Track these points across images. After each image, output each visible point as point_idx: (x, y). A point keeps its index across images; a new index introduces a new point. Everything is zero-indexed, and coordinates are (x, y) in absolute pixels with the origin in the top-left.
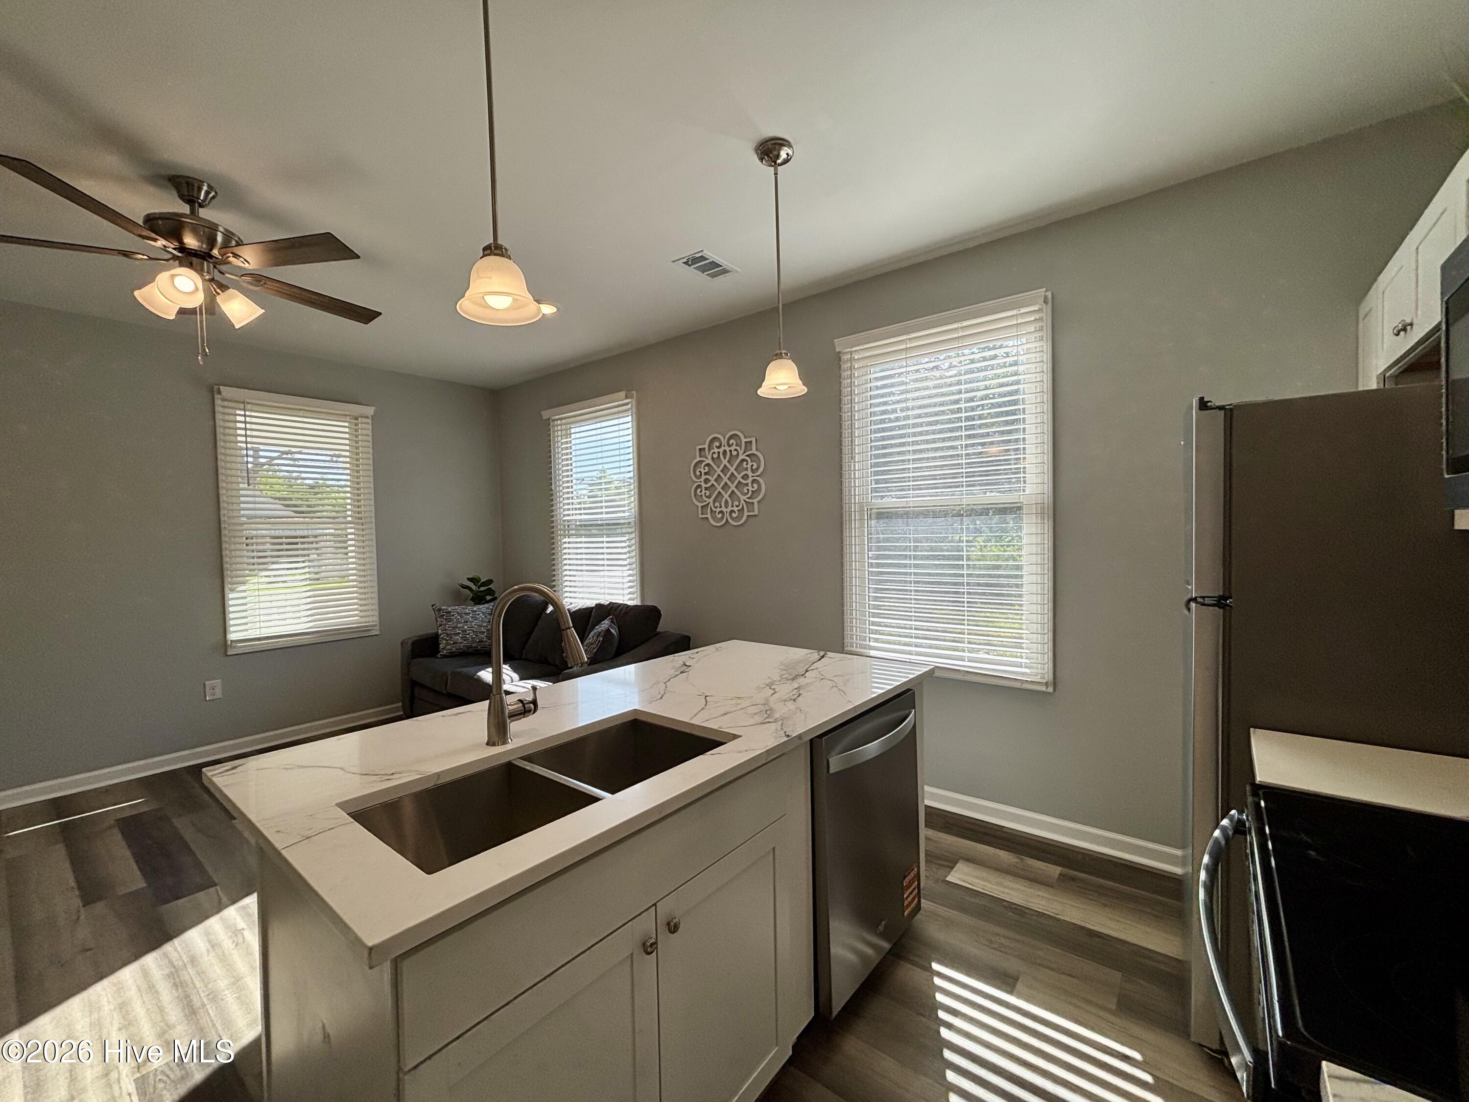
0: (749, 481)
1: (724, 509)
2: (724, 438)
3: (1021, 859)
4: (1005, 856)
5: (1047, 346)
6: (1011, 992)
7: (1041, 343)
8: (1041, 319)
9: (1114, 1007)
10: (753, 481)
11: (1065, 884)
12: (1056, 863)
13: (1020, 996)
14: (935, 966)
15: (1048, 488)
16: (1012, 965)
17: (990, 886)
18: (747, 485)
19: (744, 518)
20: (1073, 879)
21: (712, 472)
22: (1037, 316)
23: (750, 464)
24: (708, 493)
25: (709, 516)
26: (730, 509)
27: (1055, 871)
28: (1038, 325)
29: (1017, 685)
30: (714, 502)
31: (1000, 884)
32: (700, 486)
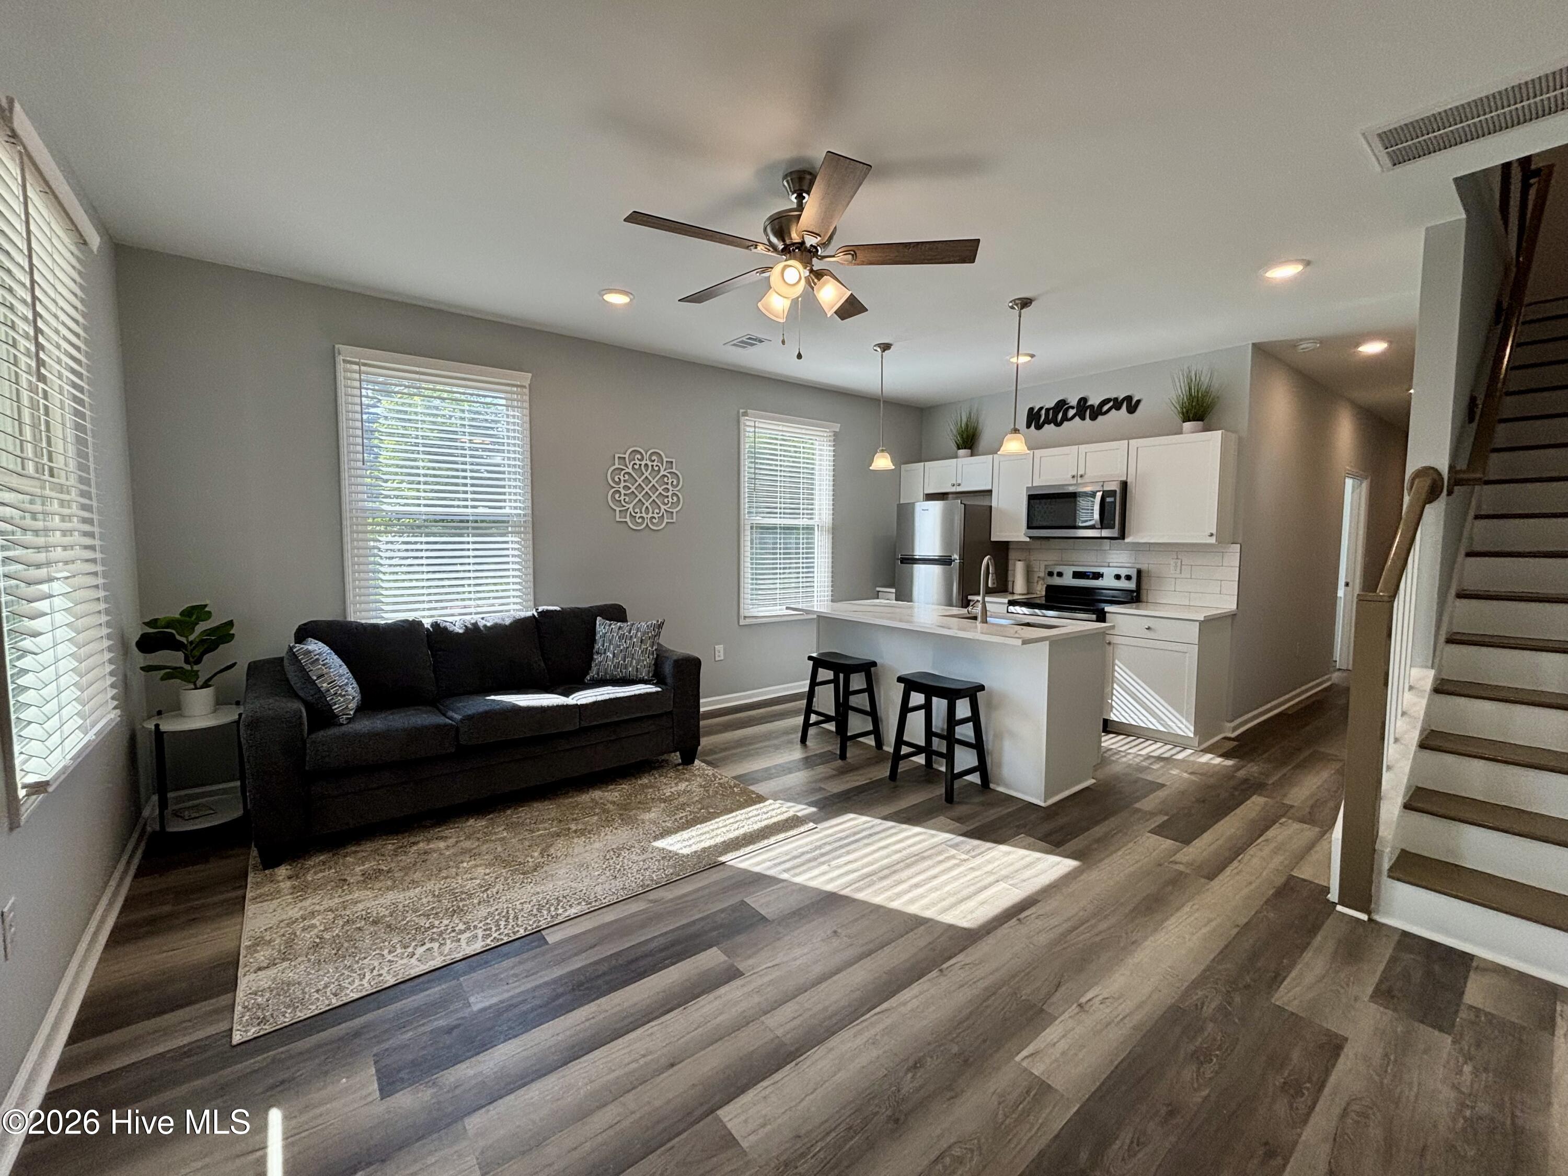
0: (670, 494)
2: (646, 453)
10: (674, 494)
18: (667, 497)
19: (664, 524)
21: (633, 481)
23: (670, 481)
24: (627, 499)
25: (628, 520)
26: (650, 515)
30: (634, 508)
32: (619, 492)
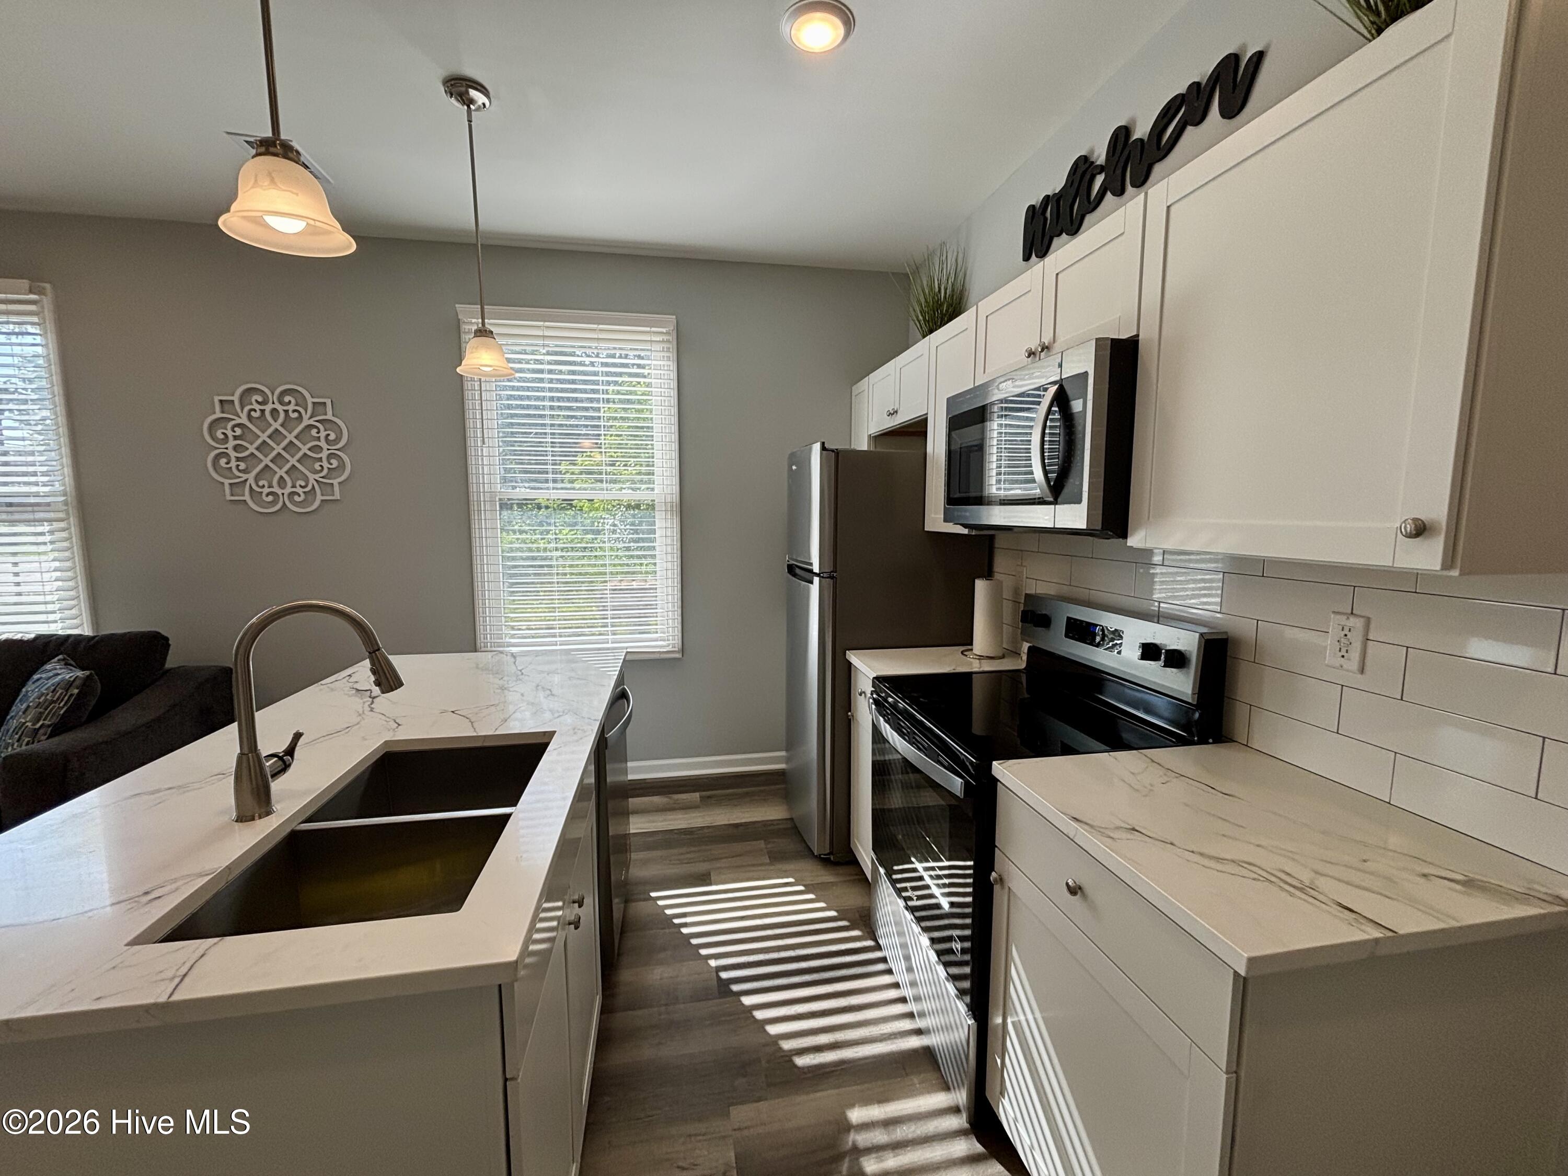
0: (323, 455)
1: (276, 489)
2: (273, 394)
3: (670, 798)
4: (657, 800)
5: (673, 366)
6: (710, 884)
7: (669, 363)
8: (668, 341)
9: (768, 861)
10: (330, 456)
11: (707, 802)
12: (694, 791)
13: (717, 884)
14: (653, 894)
15: (676, 489)
16: (702, 867)
17: (659, 824)
18: (320, 459)
19: (317, 504)
20: (709, 797)
21: (249, 436)
22: (665, 338)
23: (323, 434)
24: (242, 466)
25: (247, 497)
26: (288, 490)
27: (696, 796)
28: (666, 345)
29: (657, 656)
30: (257, 479)
31: (665, 820)
32: (226, 455)
